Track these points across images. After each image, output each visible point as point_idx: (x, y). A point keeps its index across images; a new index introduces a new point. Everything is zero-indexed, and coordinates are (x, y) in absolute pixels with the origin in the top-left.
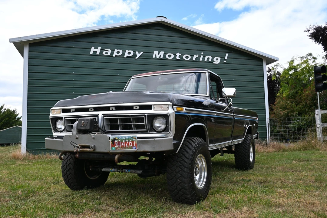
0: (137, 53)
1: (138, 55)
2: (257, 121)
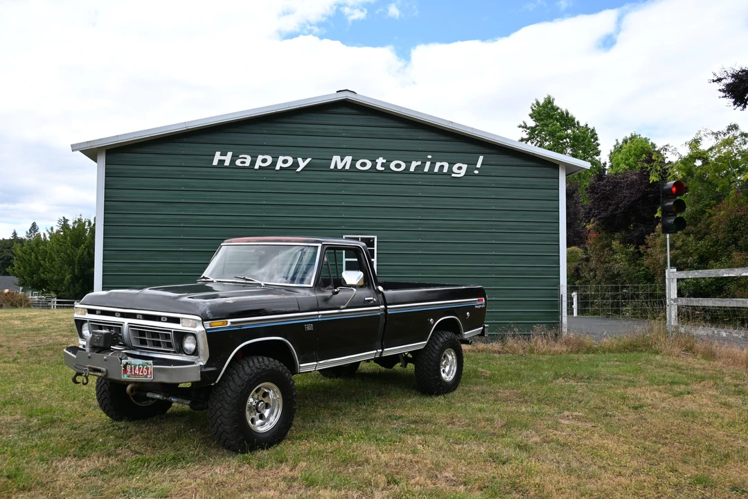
0: (300, 160)
1: (302, 164)
2: (482, 305)
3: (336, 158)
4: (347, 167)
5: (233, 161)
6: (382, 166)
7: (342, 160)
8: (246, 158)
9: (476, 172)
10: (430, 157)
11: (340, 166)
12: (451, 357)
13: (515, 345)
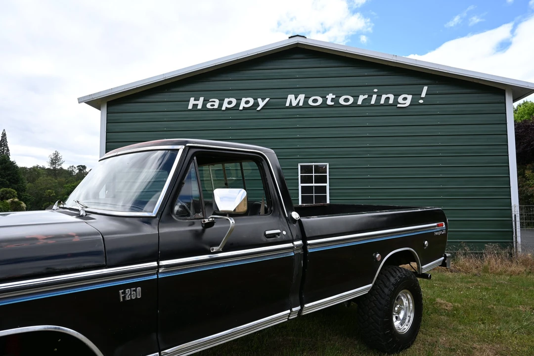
0: (260, 100)
1: (262, 103)
2: (442, 231)
3: (291, 97)
4: (301, 104)
5: (204, 105)
6: (331, 102)
7: (296, 98)
8: (215, 102)
9: (421, 101)
10: (376, 90)
11: (294, 104)
12: (406, 301)
13: (467, 264)
